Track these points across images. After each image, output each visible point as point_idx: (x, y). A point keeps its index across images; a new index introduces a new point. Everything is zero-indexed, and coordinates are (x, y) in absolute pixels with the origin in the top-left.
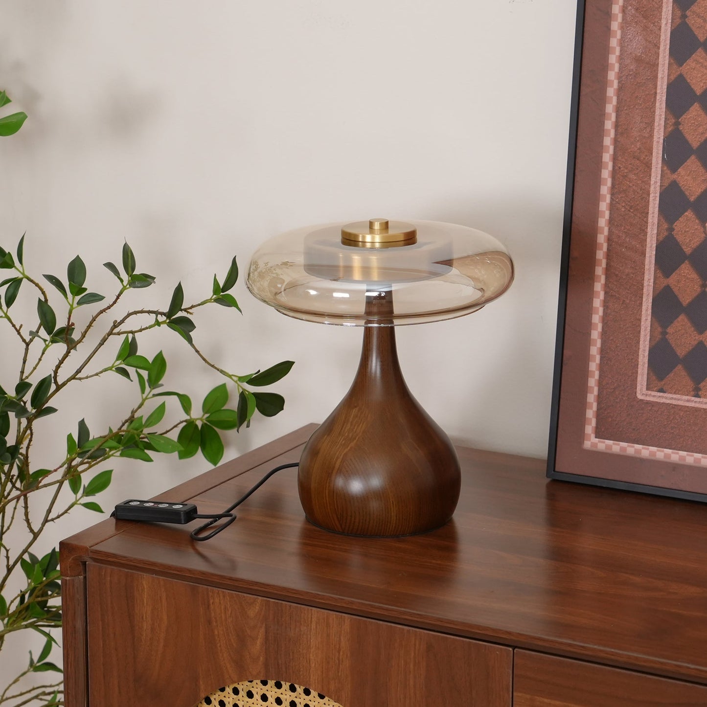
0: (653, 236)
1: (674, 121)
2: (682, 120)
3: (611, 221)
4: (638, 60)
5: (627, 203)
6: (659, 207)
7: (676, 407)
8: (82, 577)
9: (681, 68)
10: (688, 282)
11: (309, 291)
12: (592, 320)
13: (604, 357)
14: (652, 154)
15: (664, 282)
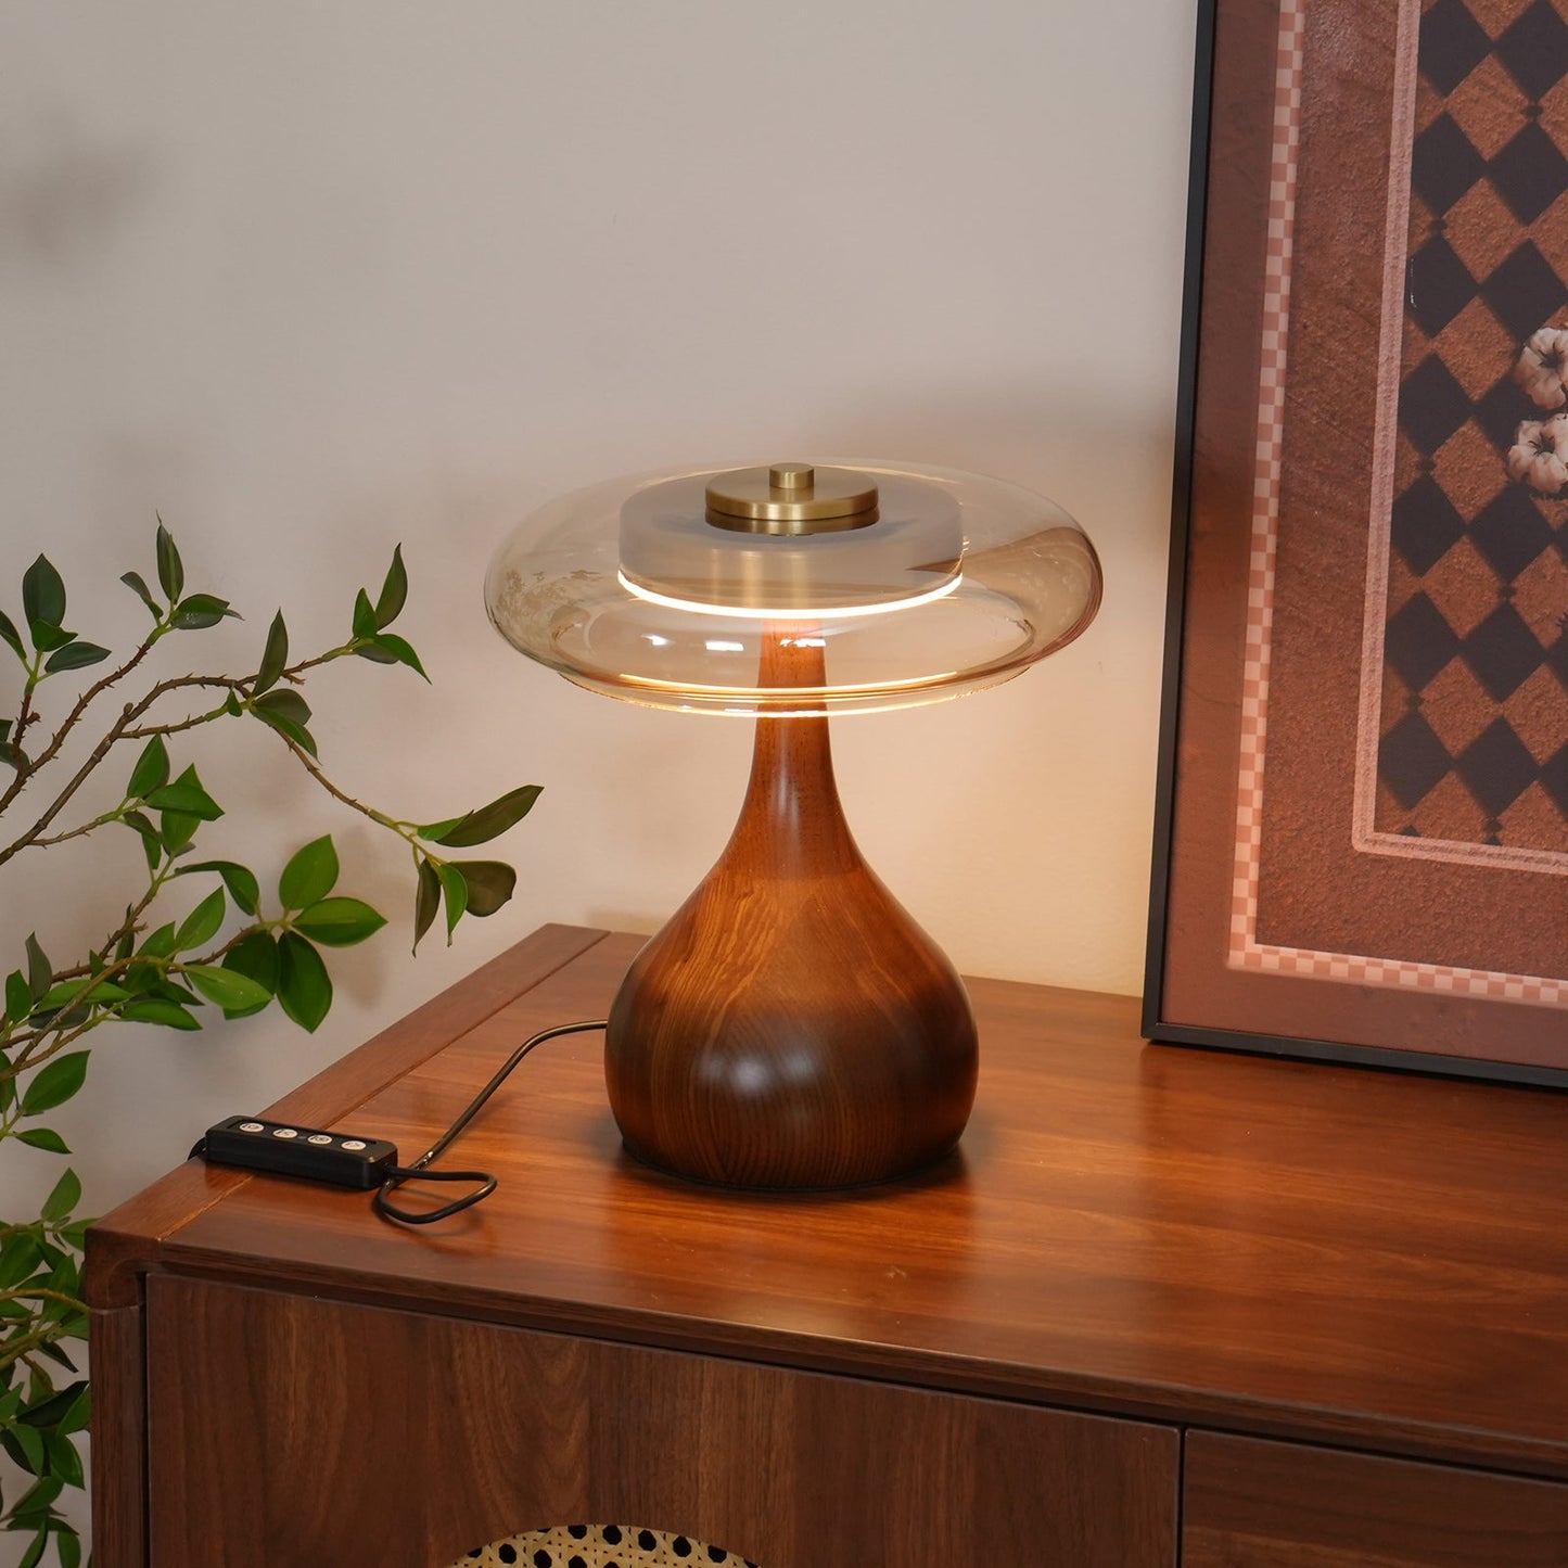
0: (1387, 480)
1: (1431, 219)
2: (1449, 216)
3: (1286, 450)
4: (1345, 81)
5: (1323, 405)
6: (1399, 415)
7: (1443, 867)
8: (135, 1308)
9: (1445, 100)
10: (1470, 584)
11: (650, 638)
12: (1243, 674)
13: (1274, 758)
14: (1380, 294)
15: (1412, 585)
